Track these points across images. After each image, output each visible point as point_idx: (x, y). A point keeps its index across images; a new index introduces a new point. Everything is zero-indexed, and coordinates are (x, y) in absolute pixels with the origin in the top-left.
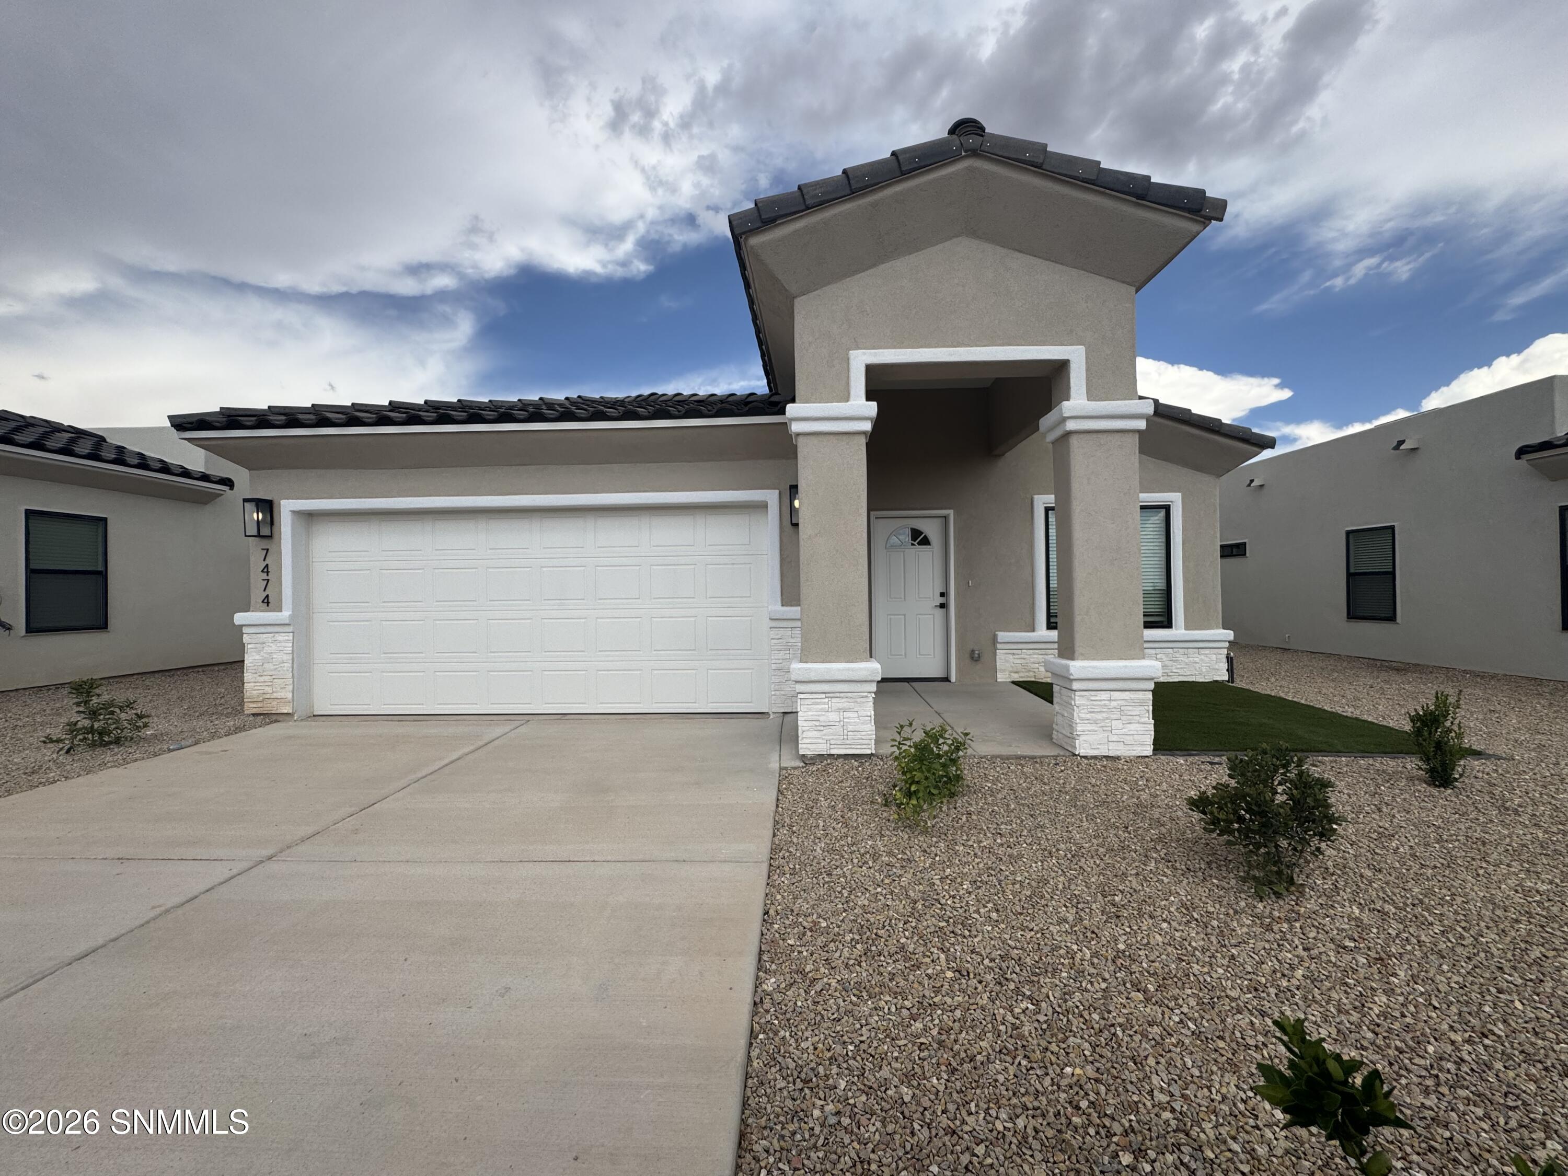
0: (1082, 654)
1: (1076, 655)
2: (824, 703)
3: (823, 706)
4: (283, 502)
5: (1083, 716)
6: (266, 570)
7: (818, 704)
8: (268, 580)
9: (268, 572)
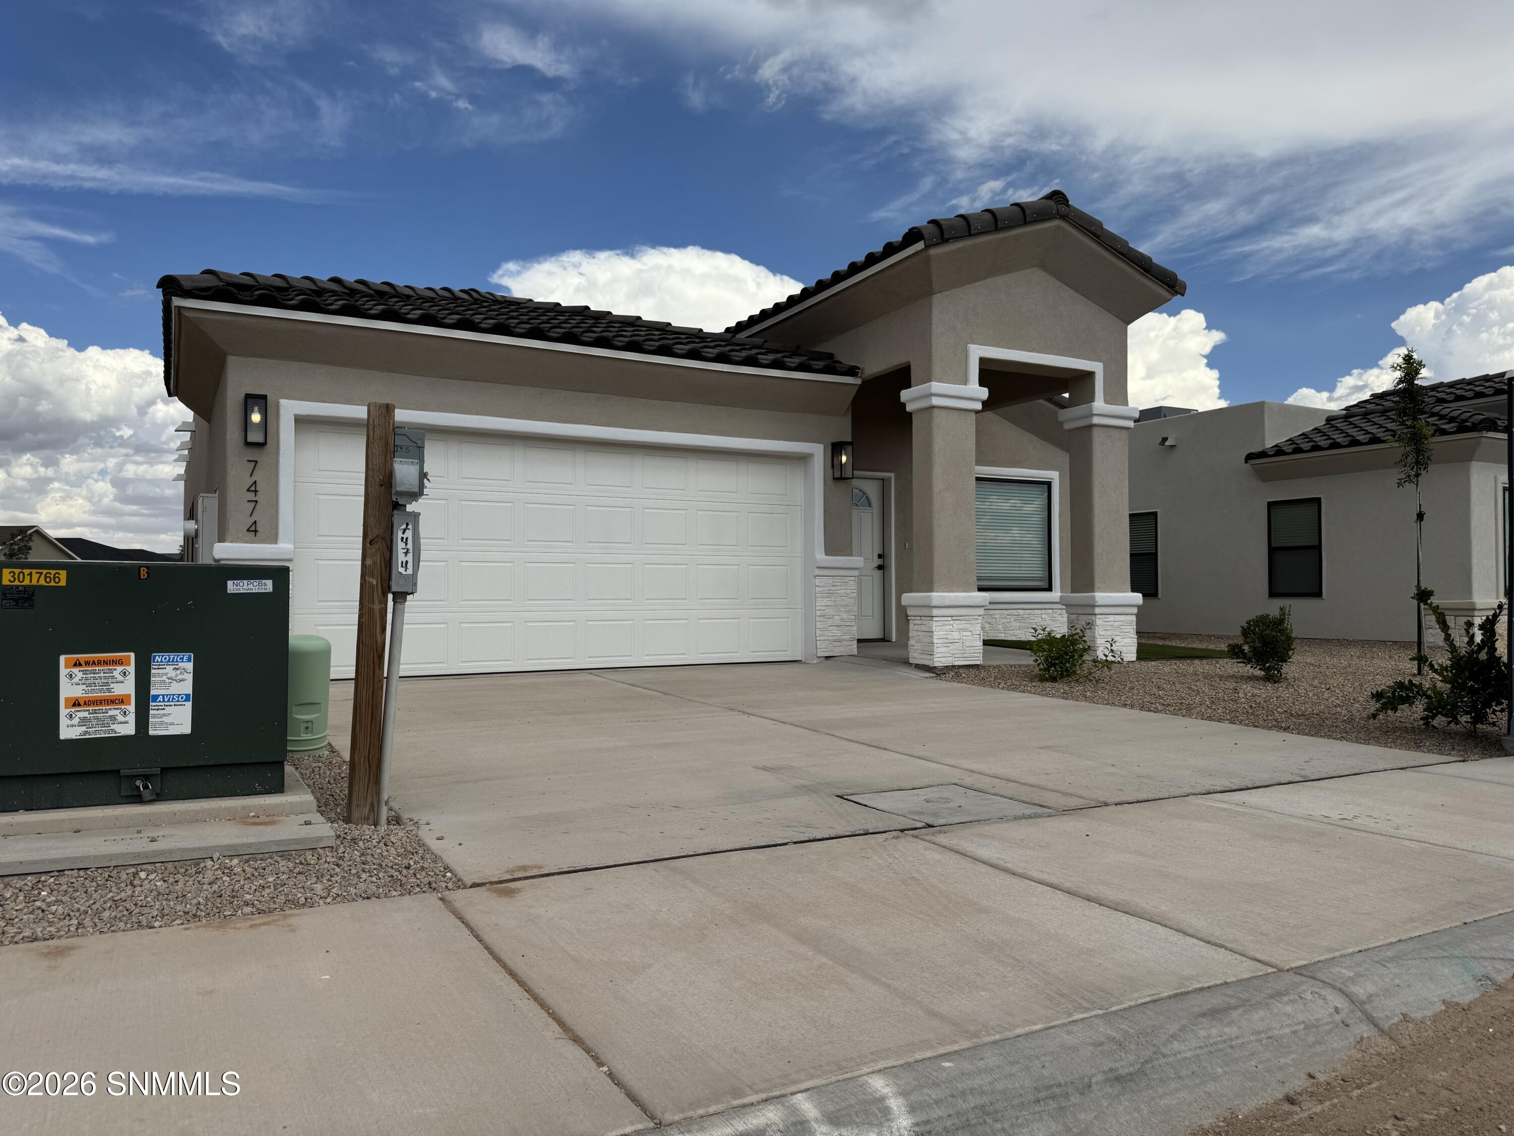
0: (1099, 588)
1: (1096, 588)
2: (950, 625)
3: (949, 627)
4: (283, 402)
5: (1100, 633)
6: (253, 489)
7: (946, 625)
8: (256, 501)
9: (256, 491)
